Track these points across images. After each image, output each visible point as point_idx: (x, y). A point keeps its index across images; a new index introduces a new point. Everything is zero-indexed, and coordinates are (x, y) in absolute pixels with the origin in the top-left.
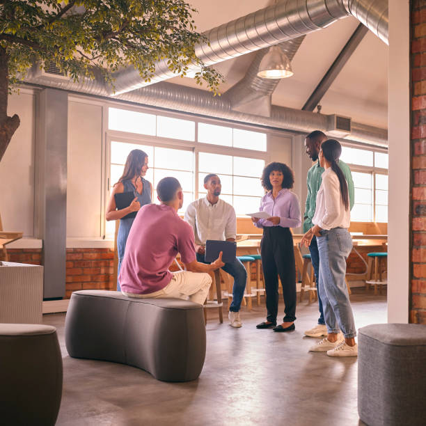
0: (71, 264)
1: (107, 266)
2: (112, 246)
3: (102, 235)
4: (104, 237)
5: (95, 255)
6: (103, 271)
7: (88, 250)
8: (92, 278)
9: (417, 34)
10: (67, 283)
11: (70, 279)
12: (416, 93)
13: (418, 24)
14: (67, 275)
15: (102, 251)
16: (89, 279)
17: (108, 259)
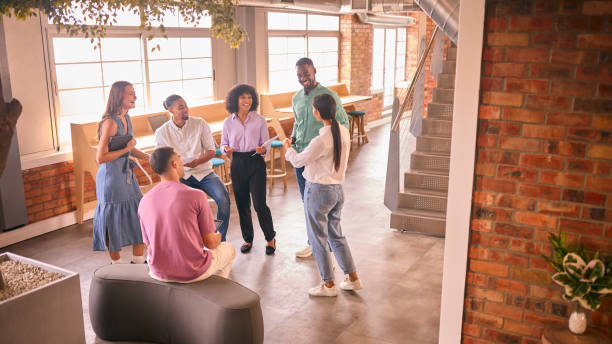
0: (29, 187)
1: (67, 181)
2: (70, 158)
3: (56, 146)
4: (58, 149)
5: (53, 172)
6: (63, 186)
7: (45, 168)
8: (52, 196)
9: (490, 42)
10: (28, 207)
11: (30, 203)
12: (485, 101)
13: (493, 31)
14: (27, 199)
15: (59, 166)
16: (49, 197)
17: (68, 173)
